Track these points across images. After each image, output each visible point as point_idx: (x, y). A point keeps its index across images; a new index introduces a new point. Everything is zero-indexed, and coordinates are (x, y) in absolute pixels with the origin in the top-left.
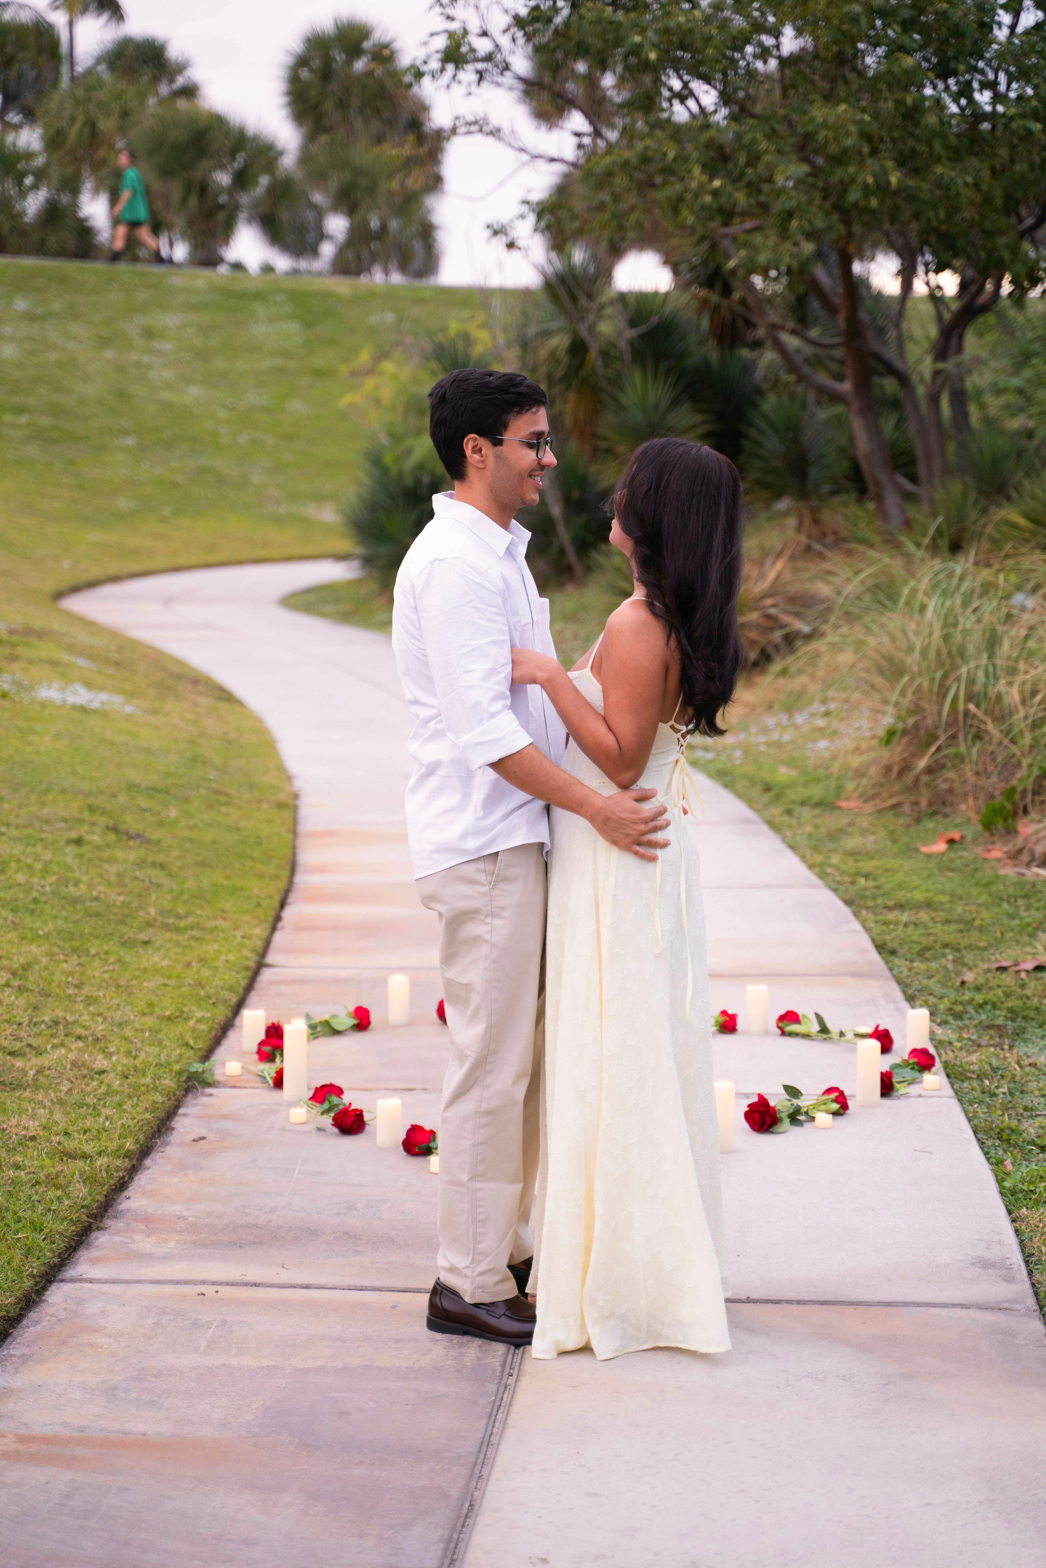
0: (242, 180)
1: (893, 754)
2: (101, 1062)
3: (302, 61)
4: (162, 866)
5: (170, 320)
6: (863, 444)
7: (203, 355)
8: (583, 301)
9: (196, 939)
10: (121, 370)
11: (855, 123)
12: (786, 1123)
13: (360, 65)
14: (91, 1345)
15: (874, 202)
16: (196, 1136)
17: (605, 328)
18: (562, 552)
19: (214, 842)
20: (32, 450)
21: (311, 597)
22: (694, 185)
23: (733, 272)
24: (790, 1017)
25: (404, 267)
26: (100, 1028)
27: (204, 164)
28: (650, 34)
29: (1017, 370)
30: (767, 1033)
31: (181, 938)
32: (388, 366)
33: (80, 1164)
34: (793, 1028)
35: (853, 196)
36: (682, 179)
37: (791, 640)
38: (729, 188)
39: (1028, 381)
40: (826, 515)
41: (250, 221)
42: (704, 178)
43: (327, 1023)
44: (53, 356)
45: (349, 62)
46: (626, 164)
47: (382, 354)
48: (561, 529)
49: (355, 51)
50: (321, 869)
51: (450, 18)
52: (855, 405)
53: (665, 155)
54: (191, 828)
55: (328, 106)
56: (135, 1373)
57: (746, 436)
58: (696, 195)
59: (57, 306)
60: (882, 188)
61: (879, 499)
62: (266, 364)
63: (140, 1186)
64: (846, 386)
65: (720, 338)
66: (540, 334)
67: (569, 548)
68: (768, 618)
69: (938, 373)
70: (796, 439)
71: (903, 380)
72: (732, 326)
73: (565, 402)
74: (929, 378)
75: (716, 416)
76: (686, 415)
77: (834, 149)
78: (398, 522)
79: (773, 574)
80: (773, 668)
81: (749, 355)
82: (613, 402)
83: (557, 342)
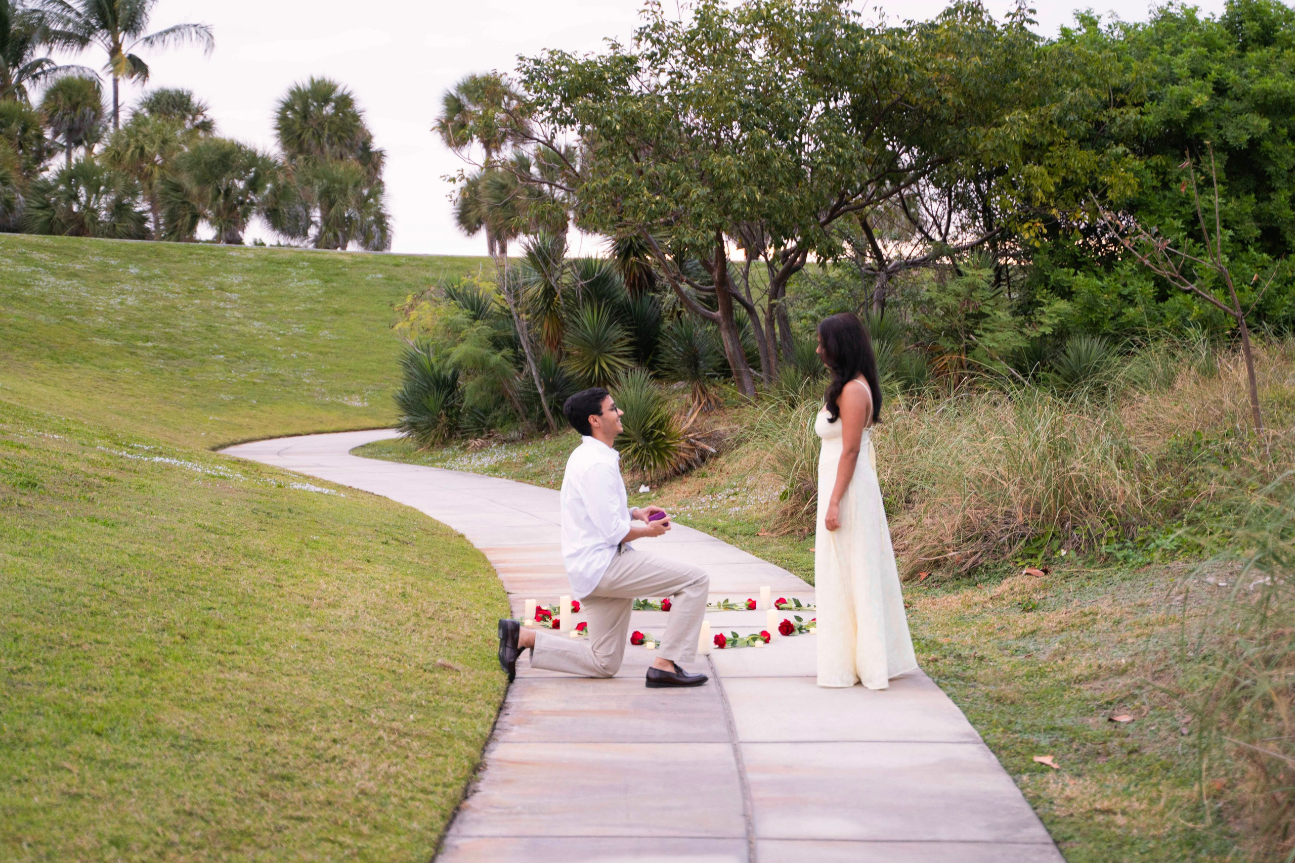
0: (254, 185)
1: (788, 504)
3: (288, 106)
5: (234, 279)
6: (729, 346)
7: (260, 302)
8: (552, 264)
10: (206, 311)
11: (736, 165)
12: (797, 632)
13: (329, 109)
15: (747, 209)
17: (566, 280)
18: (543, 415)
20: (159, 364)
21: (369, 450)
22: (645, 198)
24: (782, 601)
27: (229, 174)
28: (615, 115)
29: (811, 304)
32: (424, 305)
34: (784, 605)
35: (736, 205)
36: (638, 196)
37: (704, 456)
38: (665, 201)
39: (818, 311)
40: (712, 391)
41: (258, 213)
42: (651, 195)
44: (161, 303)
45: (321, 107)
46: (605, 186)
48: (544, 402)
49: (326, 100)
52: (723, 325)
55: (307, 136)
57: (658, 342)
58: (646, 205)
59: (157, 271)
60: (752, 201)
61: (740, 382)
62: (302, 307)
64: (718, 314)
65: (632, 286)
66: (525, 284)
67: (548, 413)
68: (692, 444)
69: (772, 307)
70: (691, 344)
71: (751, 310)
72: (640, 279)
73: (541, 326)
74: (766, 308)
75: (637, 333)
76: (617, 332)
77: (724, 179)
78: (434, 401)
79: (692, 420)
80: (695, 473)
81: (657, 296)
82: (571, 324)
83: (536, 289)
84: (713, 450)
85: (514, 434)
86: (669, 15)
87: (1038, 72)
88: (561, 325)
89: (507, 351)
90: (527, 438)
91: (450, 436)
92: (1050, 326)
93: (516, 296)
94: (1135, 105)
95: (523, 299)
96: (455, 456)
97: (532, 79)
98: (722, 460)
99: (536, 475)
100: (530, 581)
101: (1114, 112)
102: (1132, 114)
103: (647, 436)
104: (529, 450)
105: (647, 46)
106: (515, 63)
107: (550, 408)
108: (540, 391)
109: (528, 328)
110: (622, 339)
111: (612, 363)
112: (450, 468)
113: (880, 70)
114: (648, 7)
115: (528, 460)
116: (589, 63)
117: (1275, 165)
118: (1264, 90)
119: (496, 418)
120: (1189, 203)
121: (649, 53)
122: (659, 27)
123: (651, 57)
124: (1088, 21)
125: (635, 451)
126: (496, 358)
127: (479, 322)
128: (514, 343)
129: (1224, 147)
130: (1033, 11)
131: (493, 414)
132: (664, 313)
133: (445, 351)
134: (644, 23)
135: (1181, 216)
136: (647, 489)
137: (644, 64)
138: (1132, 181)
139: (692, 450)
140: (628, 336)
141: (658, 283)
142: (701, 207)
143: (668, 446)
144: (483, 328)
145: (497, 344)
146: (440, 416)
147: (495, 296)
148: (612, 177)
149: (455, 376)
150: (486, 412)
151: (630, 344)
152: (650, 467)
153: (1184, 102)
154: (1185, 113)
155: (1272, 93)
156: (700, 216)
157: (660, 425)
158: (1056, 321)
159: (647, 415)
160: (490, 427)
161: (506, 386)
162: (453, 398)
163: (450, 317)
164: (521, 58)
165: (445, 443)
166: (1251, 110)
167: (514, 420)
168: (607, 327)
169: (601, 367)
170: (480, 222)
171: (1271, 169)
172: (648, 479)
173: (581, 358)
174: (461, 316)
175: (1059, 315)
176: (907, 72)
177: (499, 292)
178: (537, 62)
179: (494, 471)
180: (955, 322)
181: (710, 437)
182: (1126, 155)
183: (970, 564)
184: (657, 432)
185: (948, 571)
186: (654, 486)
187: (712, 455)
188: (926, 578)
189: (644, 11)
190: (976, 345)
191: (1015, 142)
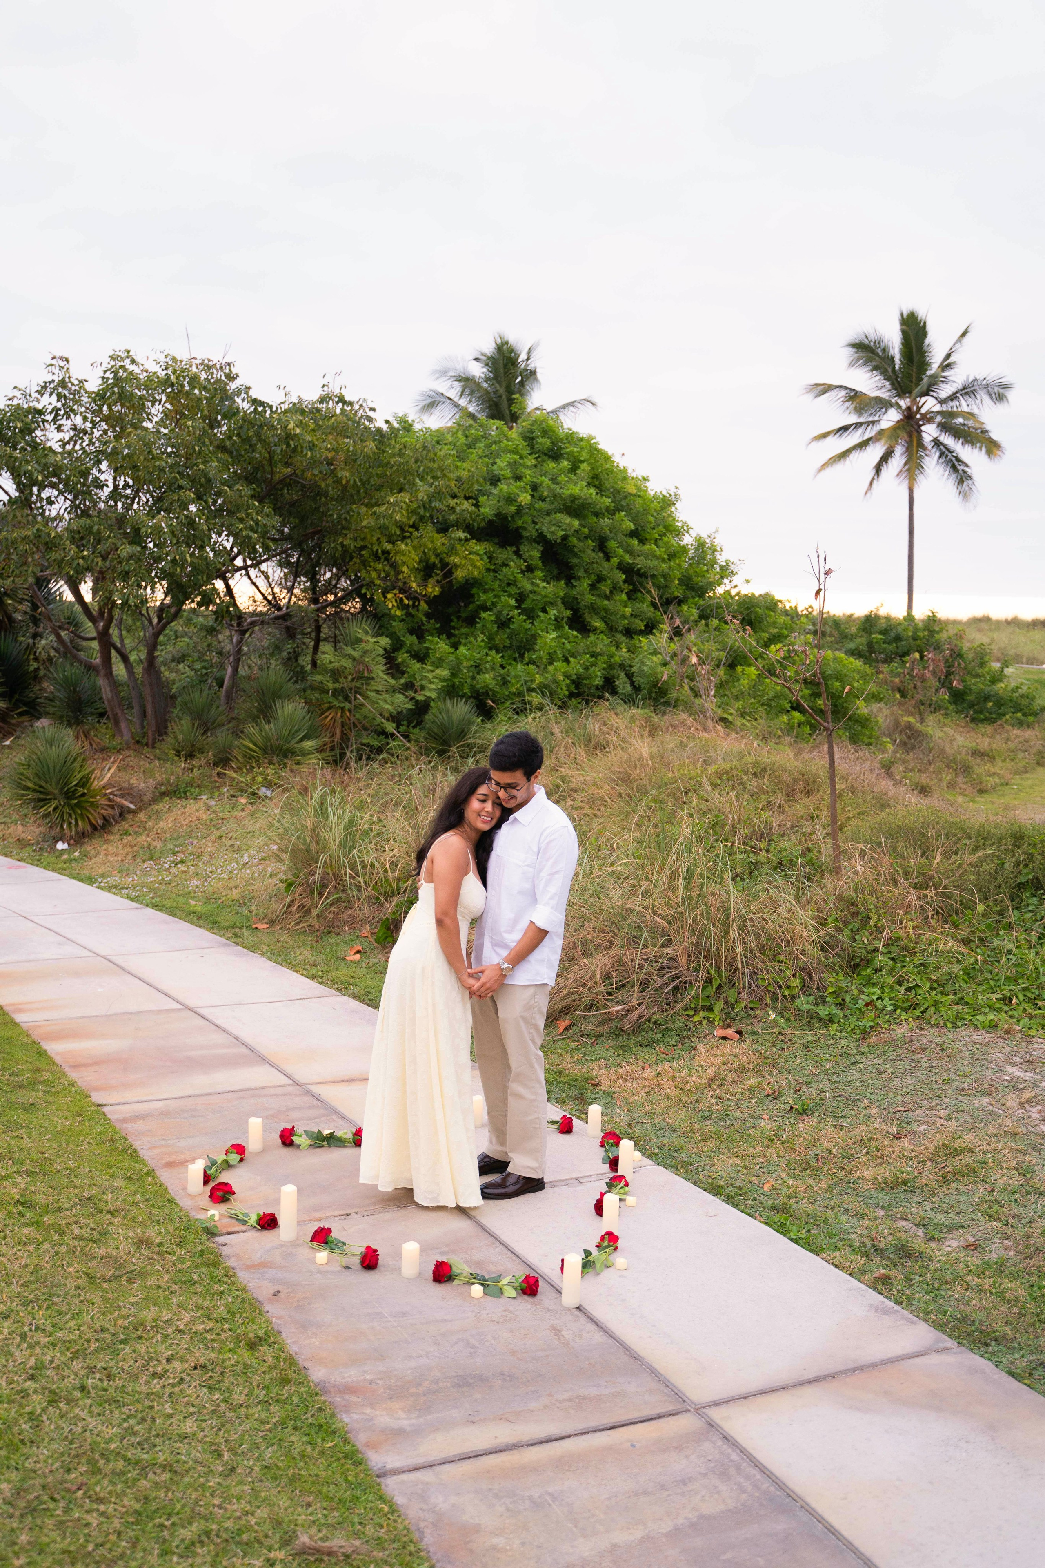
6: (107, 692)
16: (272, 1291)
37: (124, 813)
50: (17, 1009)
52: (102, 673)
61: (117, 723)
63: (298, 1353)
64: (97, 661)
68: (110, 800)
70: (74, 691)
71: (124, 657)
74: (143, 661)
79: (109, 775)
80: (114, 830)
84: (132, 806)
86: (77, 373)
94: (467, 498)
98: (142, 816)
102: (467, 505)
103: (69, 795)
105: (51, 400)
113: (288, 445)
114: (54, 362)
117: (579, 557)
118: (571, 495)
121: (52, 407)
122: (63, 383)
123: (54, 411)
125: (55, 809)
129: (541, 539)
134: (49, 378)
136: (66, 846)
137: (48, 417)
138: (478, 564)
139: (112, 807)
143: (90, 803)
152: (70, 824)
153: (510, 499)
154: (513, 509)
155: (579, 498)
157: (81, 784)
159: (70, 774)
166: (560, 511)
171: (575, 561)
172: (67, 835)
176: (311, 449)
180: (343, 683)
181: (128, 792)
182: (467, 540)
183: (635, 1018)
184: (81, 790)
185: (602, 1023)
186: (72, 842)
187: (130, 811)
188: (567, 1029)
189: (51, 365)
190: (362, 705)
191: (396, 522)
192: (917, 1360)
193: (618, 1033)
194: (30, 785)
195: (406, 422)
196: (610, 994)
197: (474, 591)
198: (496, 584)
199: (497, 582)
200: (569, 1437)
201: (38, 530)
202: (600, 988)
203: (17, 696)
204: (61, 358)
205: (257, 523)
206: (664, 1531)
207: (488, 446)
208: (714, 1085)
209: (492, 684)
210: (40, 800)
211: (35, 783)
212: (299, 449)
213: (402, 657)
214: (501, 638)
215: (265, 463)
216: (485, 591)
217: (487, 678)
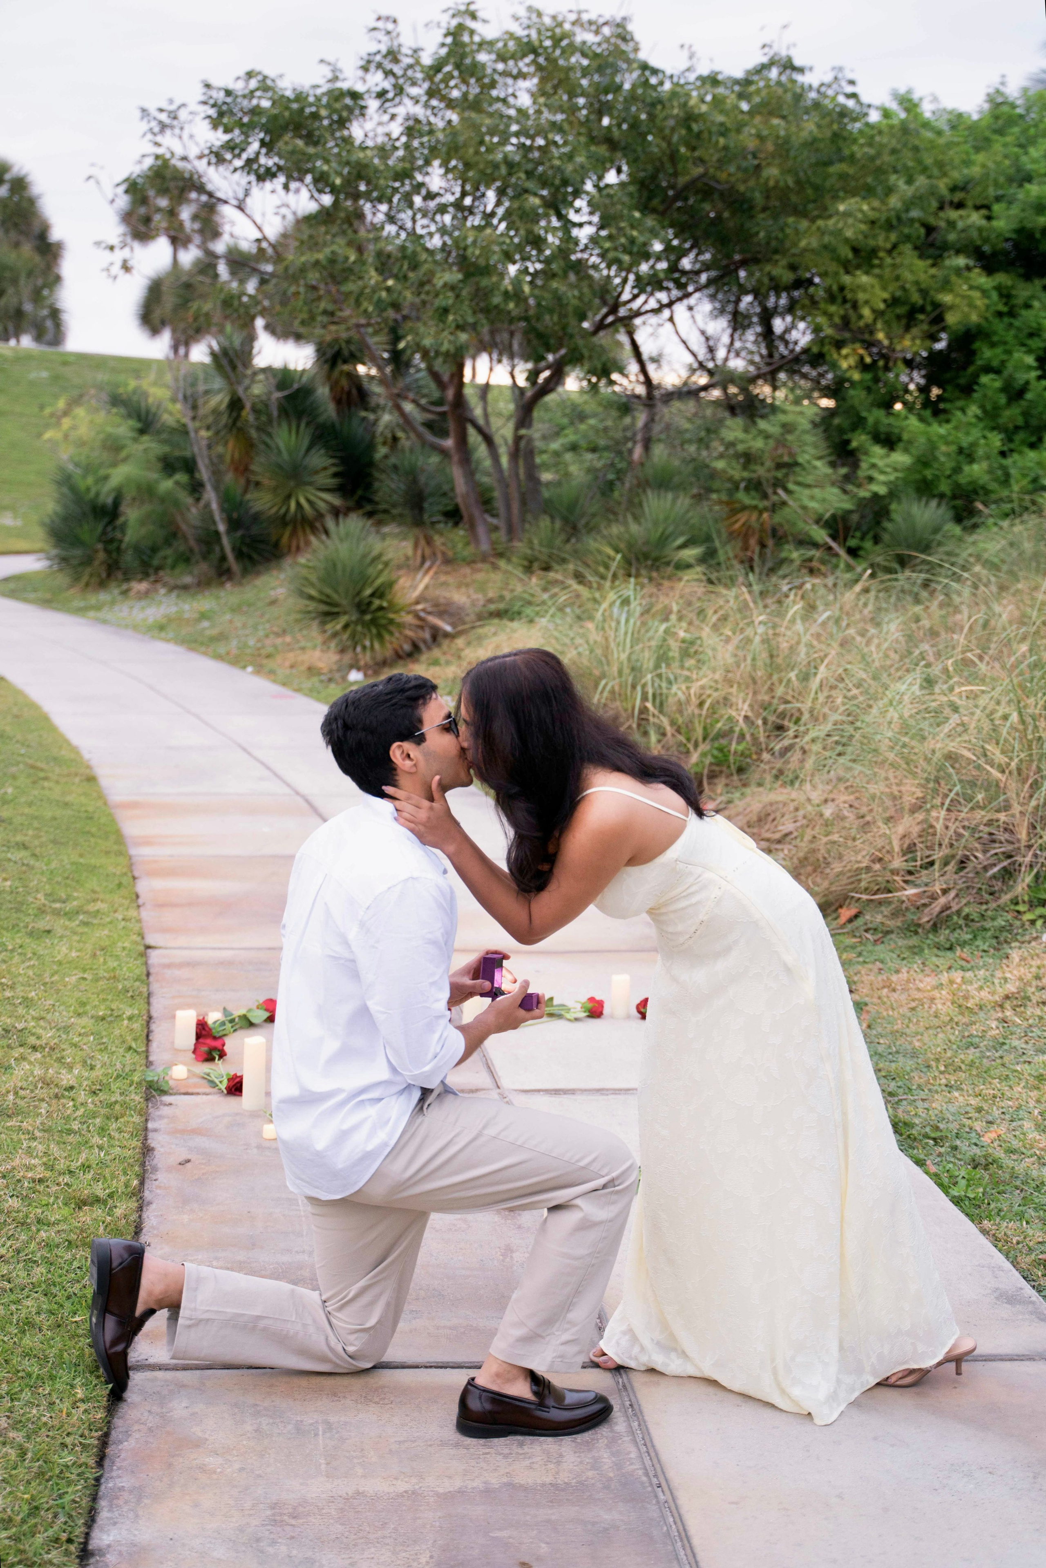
2: (66, 1078)
4: (25, 847)
6: (461, 485)
8: (240, 367)
9: (85, 924)
14: (202, 1468)
15: (511, 305)
16: (181, 1159)
17: (257, 390)
18: (223, 558)
19: (54, 819)
21: (12, 586)
22: (372, 282)
23: (404, 350)
25: (39, 337)
26: (48, 1035)
28: (334, 164)
30: (628, 1017)
31: (73, 924)
32: (80, 412)
33: (98, 1212)
35: (495, 300)
36: (362, 278)
37: (436, 636)
38: (399, 287)
40: (438, 540)
42: (380, 279)
43: (244, 1018)
46: (317, 263)
47: (76, 401)
48: (226, 541)
50: (147, 842)
51: (157, 144)
52: (456, 458)
53: (347, 258)
54: (30, 804)
56: (269, 1512)
57: (372, 475)
58: (374, 291)
61: (472, 527)
63: (153, 1228)
64: (449, 443)
65: (338, 402)
66: (207, 392)
67: (230, 556)
68: (419, 618)
69: (518, 439)
70: (415, 481)
71: (488, 440)
72: (349, 393)
73: (226, 444)
74: (510, 441)
75: (344, 461)
76: (319, 459)
77: (482, 262)
78: (90, 531)
79: (420, 587)
80: (424, 657)
81: (372, 417)
82: (262, 447)
83: (219, 400)
84: (448, 628)
85: (188, 579)
86: (407, 41)
87: (871, 151)
88: (249, 446)
89: (181, 477)
90: (203, 584)
91: (109, 575)
92: (884, 483)
93: (194, 407)
94: (977, 208)
95: (202, 411)
96: (113, 603)
97: (221, 114)
98: (460, 642)
99: (213, 639)
100: (193, 903)
101: (953, 214)
102: (976, 218)
103: (363, 607)
104: (205, 602)
105: (377, 80)
106: (198, 93)
107: (233, 549)
108: (222, 528)
109: (209, 447)
110: (325, 469)
111: (312, 498)
112: (104, 622)
113: (689, 129)
114: (380, 24)
115: (203, 616)
116: (300, 97)
119: (165, 558)
120: (1039, 336)
121: (379, 89)
122: (393, 55)
123: (381, 94)
124: (908, 103)
125: (346, 626)
126: (167, 485)
127: (145, 438)
128: (189, 466)
130: (852, 82)
131: (162, 553)
132: (379, 440)
133: (102, 472)
134: (373, 47)
135: (1030, 351)
136: (359, 676)
137: (373, 104)
138: (979, 303)
139: (422, 628)
140: (333, 465)
141: (373, 401)
142: (448, 299)
143: (391, 621)
144: (150, 446)
145: (169, 466)
146: (97, 551)
147: (170, 406)
148: (327, 251)
149: (117, 503)
150: (154, 550)
151: (335, 475)
152: (364, 648)
156: (446, 311)
157: (379, 593)
158: (892, 478)
159: (365, 580)
160: (158, 569)
161: (179, 519)
162: (114, 528)
163: (109, 429)
164: (208, 86)
165: (102, 584)
167: (187, 560)
168: (308, 450)
169: (298, 504)
170: (163, 323)
172: (362, 663)
173: (275, 489)
174: (124, 429)
175: (896, 470)
176: (724, 136)
177: (174, 400)
178: (228, 93)
179: (160, 629)
180: (760, 472)
181: (444, 610)
182: (968, 268)
183: (938, 909)
184: (377, 602)
185: (895, 915)
186: (370, 672)
187: (446, 635)
188: (850, 921)
189: (374, 29)
190: (784, 503)
191: (847, 240)
192: (1008, 1364)
193: (913, 929)
194: (313, 592)
195: (910, 101)
196: (910, 873)
197: (977, 345)
198: (1010, 336)
199: (1012, 332)
200: (417, 1367)
201: (333, 252)
202: (898, 863)
203: (360, 492)
204: (387, 18)
205: (632, 241)
206: (441, 1490)
207: (1025, 131)
208: (1007, 1005)
209: (985, 479)
210: (327, 614)
211: (321, 592)
212: (705, 135)
213: (858, 440)
214: (1012, 414)
215: (665, 159)
216: (993, 345)
217: (977, 471)
